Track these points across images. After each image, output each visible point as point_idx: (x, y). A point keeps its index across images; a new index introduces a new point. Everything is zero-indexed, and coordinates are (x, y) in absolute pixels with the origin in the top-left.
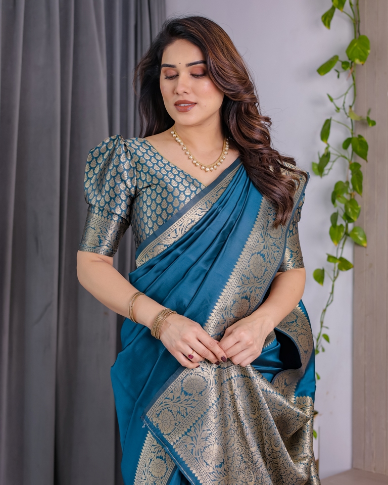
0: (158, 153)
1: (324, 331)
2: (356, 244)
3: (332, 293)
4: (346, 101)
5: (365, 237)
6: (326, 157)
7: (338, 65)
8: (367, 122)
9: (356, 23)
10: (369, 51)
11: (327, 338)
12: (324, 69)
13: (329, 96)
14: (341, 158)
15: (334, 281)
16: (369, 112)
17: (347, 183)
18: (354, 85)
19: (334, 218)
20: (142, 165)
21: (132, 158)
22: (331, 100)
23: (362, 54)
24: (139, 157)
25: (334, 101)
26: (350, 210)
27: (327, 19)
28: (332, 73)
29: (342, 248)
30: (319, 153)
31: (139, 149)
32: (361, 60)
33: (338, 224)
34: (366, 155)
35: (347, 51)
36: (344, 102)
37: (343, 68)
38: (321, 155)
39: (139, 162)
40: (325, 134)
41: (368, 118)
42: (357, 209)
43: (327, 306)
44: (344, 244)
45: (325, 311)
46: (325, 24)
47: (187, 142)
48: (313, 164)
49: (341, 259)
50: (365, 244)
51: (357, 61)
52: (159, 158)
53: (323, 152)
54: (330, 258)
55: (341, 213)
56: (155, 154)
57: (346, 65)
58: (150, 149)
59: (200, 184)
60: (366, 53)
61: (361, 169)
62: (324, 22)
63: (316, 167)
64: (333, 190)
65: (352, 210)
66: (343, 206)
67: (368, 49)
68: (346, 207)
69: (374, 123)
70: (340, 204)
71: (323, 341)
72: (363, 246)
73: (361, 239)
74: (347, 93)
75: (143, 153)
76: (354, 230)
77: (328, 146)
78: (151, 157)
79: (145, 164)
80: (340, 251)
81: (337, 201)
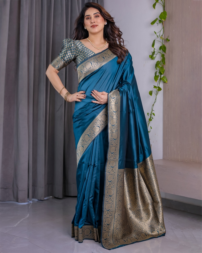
0: (83, 44)
1: (153, 112)
2: (164, 82)
3: (156, 99)
4: (161, 34)
5: (167, 80)
6: (154, 53)
7: (157, 21)
8: (167, 40)
9: (164, 7)
10: (166, 16)
11: (154, 115)
12: (153, 23)
13: (155, 32)
14: (159, 53)
15: (156, 95)
16: (168, 37)
17: (161, 61)
18: (163, 28)
19: (156, 73)
20: (78, 48)
21: (75, 46)
22: (156, 33)
23: (164, 17)
24: (77, 45)
25: (157, 34)
26: (161, 70)
27: (154, 6)
28: (155, 24)
29: (159, 84)
30: (152, 52)
31: (77, 43)
32: (164, 19)
33: (157, 75)
34: (165, 51)
35: (160, 17)
36: (160, 34)
37: (159, 22)
38: (153, 52)
39: (77, 47)
40: (153, 45)
41: (167, 39)
42: (163, 70)
43: (154, 103)
44: (160, 82)
45: (153, 105)
46: (154, 8)
47: (92, 41)
48: (150, 56)
49: (159, 87)
50: (167, 82)
51: (163, 20)
52: (83, 46)
53: (153, 51)
54: (155, 87)
55: (158, 71)
56: (82, 44)
57: (160, 21)
58: (81, 43)
59: (95, 53)
60: (165, 17)
61: (165, 56)
62: (153, 7)
63: (151, 56)
64: (156, 63)
65: (162, 70)
66: (159, 69)
67: (167, 15)
68: (160, 69)
69: (169, 40)
70: (158, 69)
71: (153, 115)
72: (166, 83)
73: (165, 80)
74: (161, 31)
75: (78, 44)
76: (163, 77)
77: (154, 49)
78: (81, 45)
79: (79, 48)
80: (158, 85)
81: (157, 67)
